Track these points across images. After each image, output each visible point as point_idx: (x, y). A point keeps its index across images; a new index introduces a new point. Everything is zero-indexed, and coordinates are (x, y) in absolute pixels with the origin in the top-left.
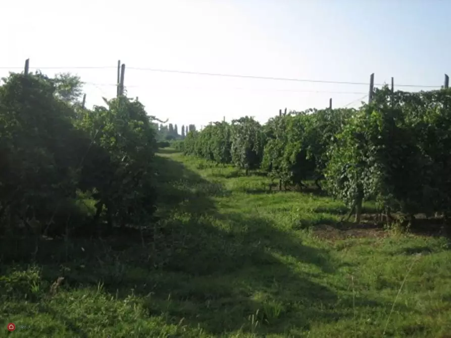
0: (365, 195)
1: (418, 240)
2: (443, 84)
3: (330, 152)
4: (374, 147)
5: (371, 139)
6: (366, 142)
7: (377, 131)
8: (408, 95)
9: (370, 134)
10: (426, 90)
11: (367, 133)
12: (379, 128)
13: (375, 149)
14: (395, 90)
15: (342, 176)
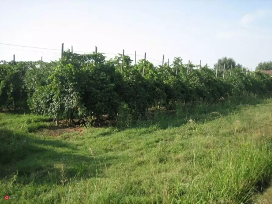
0: (66, 110)
1: (101, 130)
2: (95, 51)
3: (31, 87)
4: (72, 83)
5: (69, 79)
6: (66, 81)
7: (72, 75)
8: (79, 56)
9: (68, 76)
10: (87, 53)
11: (66, 76)
12: (73, 73)
13: (72, 84)
14: (73, 53)
15: (48, 100)
